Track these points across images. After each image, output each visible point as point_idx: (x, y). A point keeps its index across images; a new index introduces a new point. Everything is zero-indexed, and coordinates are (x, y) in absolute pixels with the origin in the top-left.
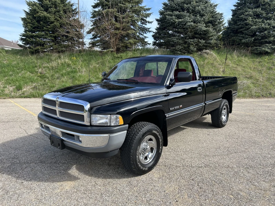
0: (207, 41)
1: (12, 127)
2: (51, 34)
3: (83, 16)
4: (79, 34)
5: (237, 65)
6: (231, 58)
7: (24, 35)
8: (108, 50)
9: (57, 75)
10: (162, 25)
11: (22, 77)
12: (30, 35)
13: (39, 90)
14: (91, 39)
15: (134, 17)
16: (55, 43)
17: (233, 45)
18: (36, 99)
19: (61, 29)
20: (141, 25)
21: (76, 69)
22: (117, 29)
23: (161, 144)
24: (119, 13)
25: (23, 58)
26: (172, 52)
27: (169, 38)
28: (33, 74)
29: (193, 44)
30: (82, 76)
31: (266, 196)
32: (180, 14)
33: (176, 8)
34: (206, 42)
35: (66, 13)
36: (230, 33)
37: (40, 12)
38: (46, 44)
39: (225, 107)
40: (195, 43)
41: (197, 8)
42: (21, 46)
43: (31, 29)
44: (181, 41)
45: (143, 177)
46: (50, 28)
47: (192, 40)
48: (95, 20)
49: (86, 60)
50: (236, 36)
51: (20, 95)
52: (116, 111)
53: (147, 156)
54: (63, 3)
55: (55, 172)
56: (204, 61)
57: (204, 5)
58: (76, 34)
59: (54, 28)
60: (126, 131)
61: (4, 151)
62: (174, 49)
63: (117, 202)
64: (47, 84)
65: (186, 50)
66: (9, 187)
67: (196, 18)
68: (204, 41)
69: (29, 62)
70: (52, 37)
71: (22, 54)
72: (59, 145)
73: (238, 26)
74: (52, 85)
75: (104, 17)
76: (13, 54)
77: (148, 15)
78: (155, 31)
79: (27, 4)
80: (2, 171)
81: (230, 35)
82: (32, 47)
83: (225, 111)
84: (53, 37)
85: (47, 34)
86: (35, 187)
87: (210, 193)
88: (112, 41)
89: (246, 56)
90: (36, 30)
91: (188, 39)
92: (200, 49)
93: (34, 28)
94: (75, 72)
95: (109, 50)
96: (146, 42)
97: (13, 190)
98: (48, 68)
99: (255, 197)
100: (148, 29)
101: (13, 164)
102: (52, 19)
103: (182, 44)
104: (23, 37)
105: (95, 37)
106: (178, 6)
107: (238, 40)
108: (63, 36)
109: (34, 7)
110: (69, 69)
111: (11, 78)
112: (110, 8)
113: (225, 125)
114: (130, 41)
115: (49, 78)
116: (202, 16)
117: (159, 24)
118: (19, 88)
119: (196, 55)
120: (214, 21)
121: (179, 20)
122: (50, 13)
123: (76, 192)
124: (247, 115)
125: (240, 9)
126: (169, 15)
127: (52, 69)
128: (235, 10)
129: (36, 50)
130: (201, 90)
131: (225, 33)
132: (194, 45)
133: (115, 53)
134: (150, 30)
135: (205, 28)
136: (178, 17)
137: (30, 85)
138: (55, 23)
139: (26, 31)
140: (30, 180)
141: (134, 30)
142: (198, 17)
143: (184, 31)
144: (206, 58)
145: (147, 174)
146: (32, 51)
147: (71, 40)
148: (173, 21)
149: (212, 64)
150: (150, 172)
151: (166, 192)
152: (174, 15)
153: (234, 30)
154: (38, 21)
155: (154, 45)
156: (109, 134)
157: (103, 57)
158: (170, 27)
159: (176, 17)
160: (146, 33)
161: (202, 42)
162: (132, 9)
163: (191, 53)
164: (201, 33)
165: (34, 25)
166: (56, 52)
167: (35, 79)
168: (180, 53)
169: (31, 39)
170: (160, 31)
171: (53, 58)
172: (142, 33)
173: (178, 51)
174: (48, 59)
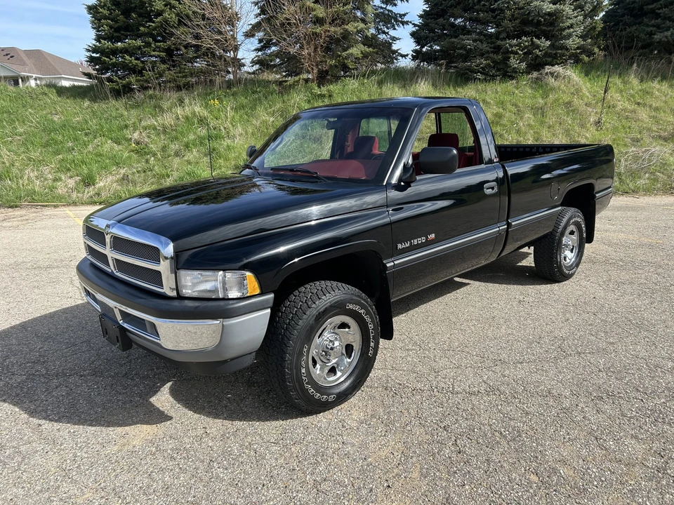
0: (556, 41)
1: (54, 282)
2: (159, 44)
4: (226, 41)
5: (639, 104)
6: (621, 86)
7: (95, 50)
8: (297, 78)
9: (174, 147)
10: (436, 5)
11: (95, 154)
12: (108, 48)
13: (134, 183)
14: (256, 50)
17: (628, 48)
19: (182, 29)
20: (382, 8)
21: (220, 130)
22: (319, 21)
23: (371, 335)
25: (96, 106)
26: (462, 75)
27: (453, 40)
28: (120, 144)
29: (516, 53)
30: (233, 148)
31: (627, 481)
34: (552, 46)
36: (623, 15)
38: (146, 71)
39: (572, 228)
40: (522, 51)
42: (90, 76)
43: (110, 33)
44: (485, 47)
45: (322, 419)
46: (155, 29)
47: (515, 41)
49: (243, 107)
50: (639, 24)
51: (92, 197)
52: (240, 260)
53: (336, 366)
55: (118, 401)
56: (545, 96)
58: (217, 40)
59: (164, 28)
60: (269, 310)
61: (19, 345)
62: (466, 68)
63: (242, 483)
64: (151, 170)
65: (498, 70)
66: (8, 437)
68: (548, 43)
69: (111, 115)
70: (160, 51)
71: (95, 95)
72: (118, 341)
74: (164, 172)
76: (75, 97)
78: (418, 21)
80: (3, 396)
81: (622, 21)
82: (115, 78)
83: (575, 237)
84: (162, 52)
85: (148, 45)
86: (65, 439)
87: (480, 467)
88: (305, 52)
89: (664, 78)
90: (123, 34)
91: (504, 39)
92: (536, 65)
93: (117, 30)
94: (218, 137)
95: (300, 79)
96: (396, 51)
97: (14, 444)
98: (155, 129)
99: (596, 483)
100: (401, 16)
101: (31, 377)
102: (159, 5)
103: (488, 52)
104: (94, 55)
105: (265, 44)
107: (642, 36)
108: (186, 47)
110: (203, 132)
111: (70, 157)
113: (572, 275)
114: (350, 51)
115: (157, 154)
118: (88, 181)
119: (525, 83)
123: (154, 454)
124: (641, 245)
127: (165, 132)
129: (124, 86)
130: (496, 190)
131: (610, 18)
132: (520, 55)
133: (315, 86)
134: (405, 19)
135: (551, 5)
137: (113, 172)
138: (166, 15)
139: (98, 39)
140: (58, 421)
141: (363, 21)
143: (495, 18)
144: (552, 89)
145: (335, 410)
146: (117, 87)
147: (208, 55)
149: (569, 104)
150: (342, 406)
151: (370, 459)
153: (634, 8)
154: (126, 13)
155: (414, 58)
156: (222, 320)
157: (286, 97)
158: (456, 7)
160: (395, 29)
161: (542, 45)
163: (511, 76)
164: (539, 22)
165: (116, 22)
166: (173, 87)
167: (124, 157)
168: (483, 77)
169: (111, 59)
170: (430, 20)
171: (166, 105)
172: (386, 29)
173: (476, 73)
174: (155, 107)
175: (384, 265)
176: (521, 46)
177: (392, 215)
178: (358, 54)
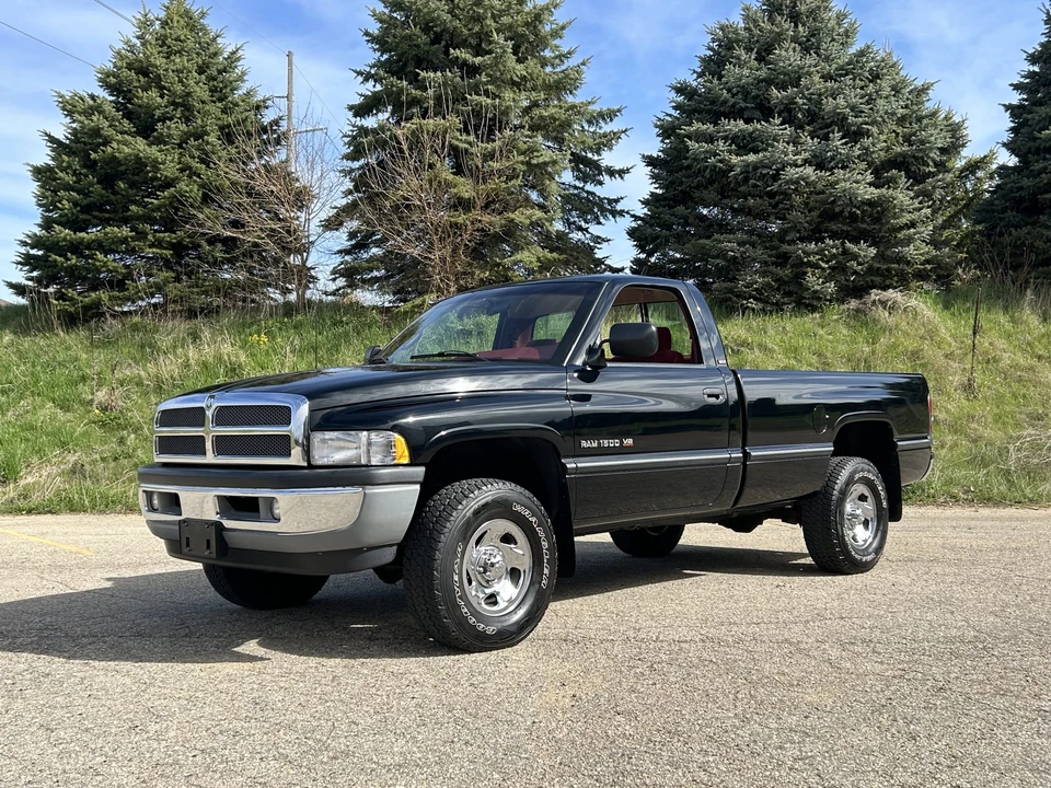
0: (886, 249)
2: (162, 235)
3: (310, 149)
4: (288, 232)
5: (1040, 358)
6: (1009, 326)
7: (37, 242)
8: (417, 300)
10: (672, 183)
11: (21, 426)
12: (65, 239)
13: (95, 479)
14: (340, 252)
15: (538, 151)
16: (173, 275)
17: (1016, 267)
18: (81, 515)
19: (207, 211)
20: (576, 187)
22: (462, 204)
24: (468, 134)
25: (26, 343)
27: (702, 241)
28: (68, 411)
29: (817, 266)
32: (752, 133)
33: (733, 106)
34: (880, 256)
35: (231, 142)
36: (1004, 211)
37: (119, 142)
38: (133, 280)
40: (827, 262)
41: (829, 104)
42: (19, 290)
43: (73, 213)
44: (759, 254)
46: (158, 208)
47: (813, 246)
48: (361, 167)
49: (314, 348)
50: (1034, 224)
51: (12, 501)
52: (386, 421)
53: (496, 594)
54: (220, 100)
56: (872, 340)
57: (862, 88)
58: (273, 230)
59: (176, 208)
60: (418, 487)
62: (730, 291)
64: (130, 457)
65: (788, 294)
67: (828, 146)
68: (873, 251)
69: (54, 359)
70: (162, 248)
71: (26, 323)
72: (208, 547)
73: (1035, 177)
75: (401, 151)
77: (607, 141)
78: (642, 211)
79: (64, 109)
81: (1004, 219)
82: (70, 292)
84: (166, 249)
85: (141, 235)
88: (436, 255)
90: (95, 217)
91: (793, 242)
92: (855, 289)
93: (87, 209)
95: (423, 301)
96: (602, 262)
98: (140, 384)
100: (610, 201)
102: (169, 169)
103: (766, 263)
104: (33, 252)
105: (360, 243)
106: (740, 96)
107: (1040, 244)
108: (212, 241)
109: (95, 118)
112: (431, 112)
113: (873, 563)
114: (518, 257)
115: (142, 428)
116: (854, 136)
117: (655, 177)
118: (4, 475)
119: (835, 317)
120: (914, 157)
121: (745, 157)
122: (160, 141)
125: (1040, 103)
126: (699, 137)
127: (159, 390)
128: (1020, 107)
129: (86, 308)
130: (722, 399)
131: (984, 214)
132: (823, 269)
134: (619, 207)
135: (872, 188)
136: (744, 144)
137: (55, 460)
138: (182, 186)
139: (47, 224)
141: (542, 207)
142: (837, 140)
143: (775, 207)
144: (885, 329)
146: (72, 309)
147: (252, 257)
148: (721, 161)
152: (725, 138)
153: (1022, 197)
154: (108, 181)
156: (363, 487)
158: (706, 188)
159: (730, 145)
160: (599, 223)
161: (862, 254)
162: (532, 118)
163: (809, 305)
164: (852, 215)
165: (87, 195)
166: (181, 312)
167: (77, 433)
168: (760, 306)
169: (68, 259)
170: (661, 209)
171: (164, 341)
172: (583, 223)
173: (745, 299)
174: (143, 346)
175: (564, 465)
176: (825, 255)
177: (575, 406)
178: (531, 262)
